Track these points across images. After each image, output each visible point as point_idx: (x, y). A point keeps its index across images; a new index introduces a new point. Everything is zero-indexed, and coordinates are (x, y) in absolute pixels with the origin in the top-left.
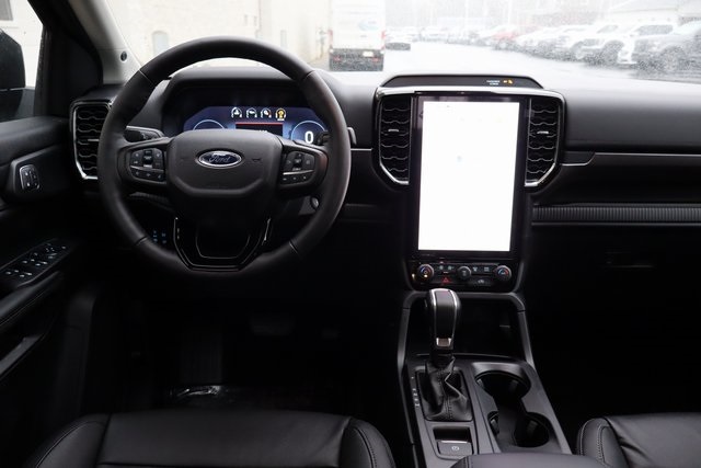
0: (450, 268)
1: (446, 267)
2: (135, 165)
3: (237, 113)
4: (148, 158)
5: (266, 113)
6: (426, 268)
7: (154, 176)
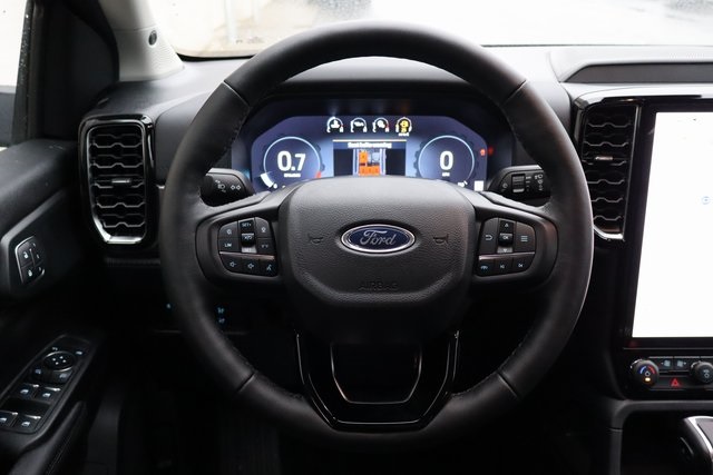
0: (680, 364)
1: (674, 362)
2: (228, 250)
3: (336, 125)
4: (248, 236)
5: (381, 125)
6: (648, 368)
7: (260, 267)
